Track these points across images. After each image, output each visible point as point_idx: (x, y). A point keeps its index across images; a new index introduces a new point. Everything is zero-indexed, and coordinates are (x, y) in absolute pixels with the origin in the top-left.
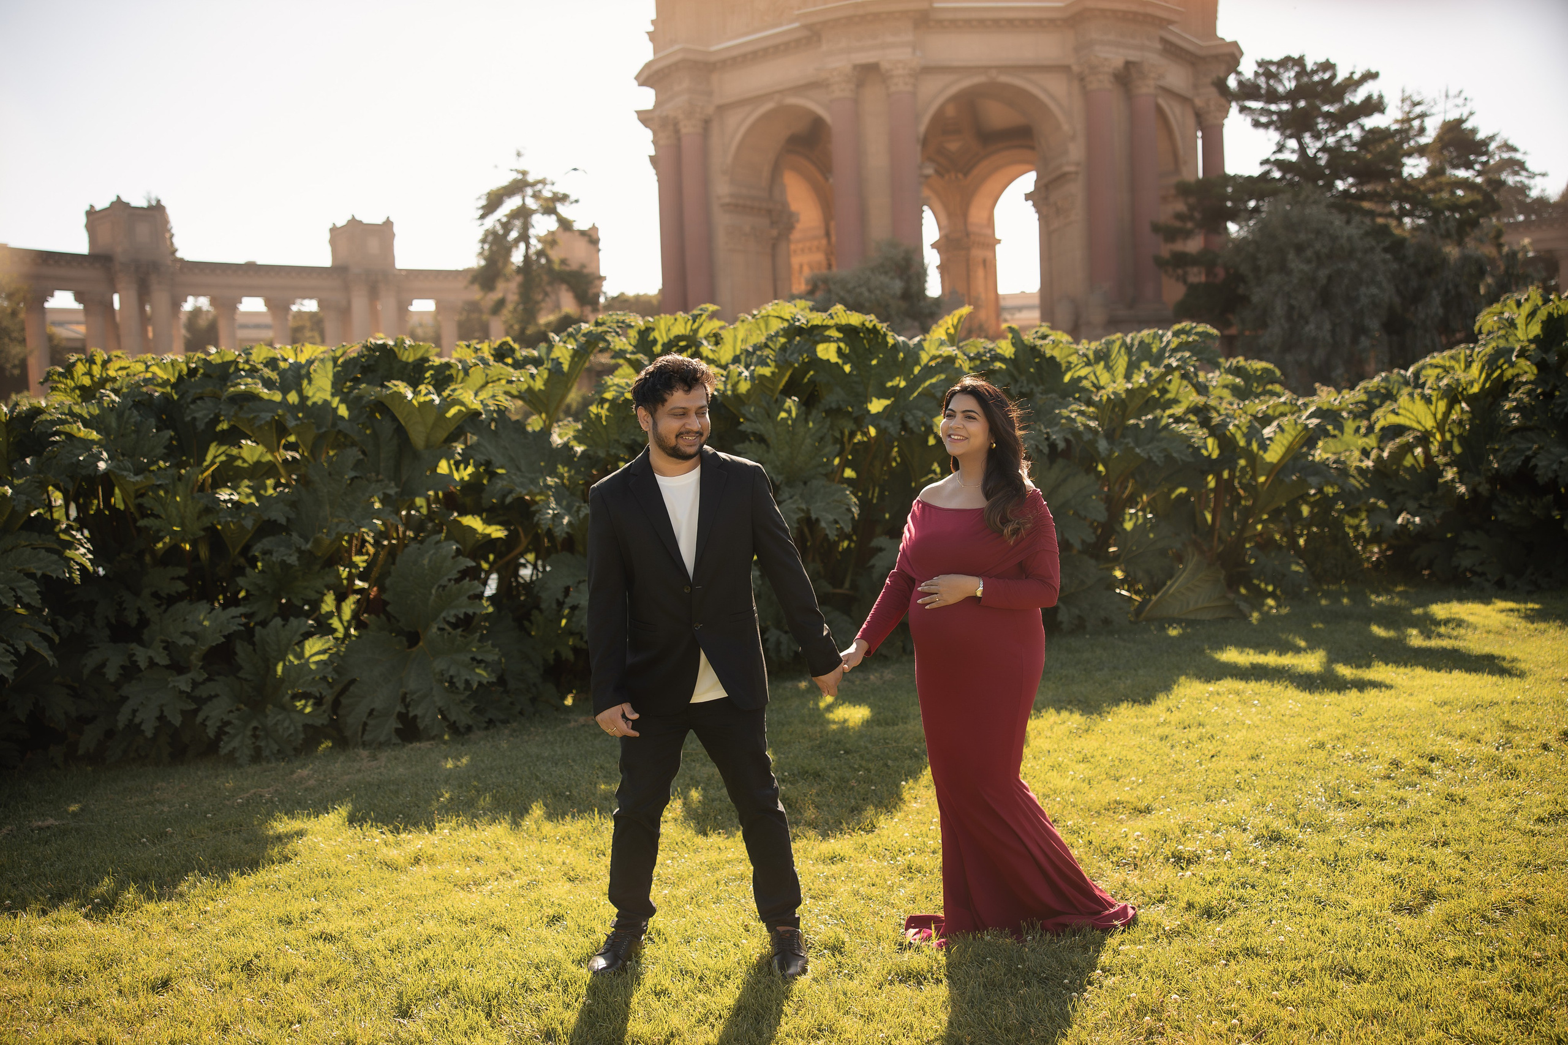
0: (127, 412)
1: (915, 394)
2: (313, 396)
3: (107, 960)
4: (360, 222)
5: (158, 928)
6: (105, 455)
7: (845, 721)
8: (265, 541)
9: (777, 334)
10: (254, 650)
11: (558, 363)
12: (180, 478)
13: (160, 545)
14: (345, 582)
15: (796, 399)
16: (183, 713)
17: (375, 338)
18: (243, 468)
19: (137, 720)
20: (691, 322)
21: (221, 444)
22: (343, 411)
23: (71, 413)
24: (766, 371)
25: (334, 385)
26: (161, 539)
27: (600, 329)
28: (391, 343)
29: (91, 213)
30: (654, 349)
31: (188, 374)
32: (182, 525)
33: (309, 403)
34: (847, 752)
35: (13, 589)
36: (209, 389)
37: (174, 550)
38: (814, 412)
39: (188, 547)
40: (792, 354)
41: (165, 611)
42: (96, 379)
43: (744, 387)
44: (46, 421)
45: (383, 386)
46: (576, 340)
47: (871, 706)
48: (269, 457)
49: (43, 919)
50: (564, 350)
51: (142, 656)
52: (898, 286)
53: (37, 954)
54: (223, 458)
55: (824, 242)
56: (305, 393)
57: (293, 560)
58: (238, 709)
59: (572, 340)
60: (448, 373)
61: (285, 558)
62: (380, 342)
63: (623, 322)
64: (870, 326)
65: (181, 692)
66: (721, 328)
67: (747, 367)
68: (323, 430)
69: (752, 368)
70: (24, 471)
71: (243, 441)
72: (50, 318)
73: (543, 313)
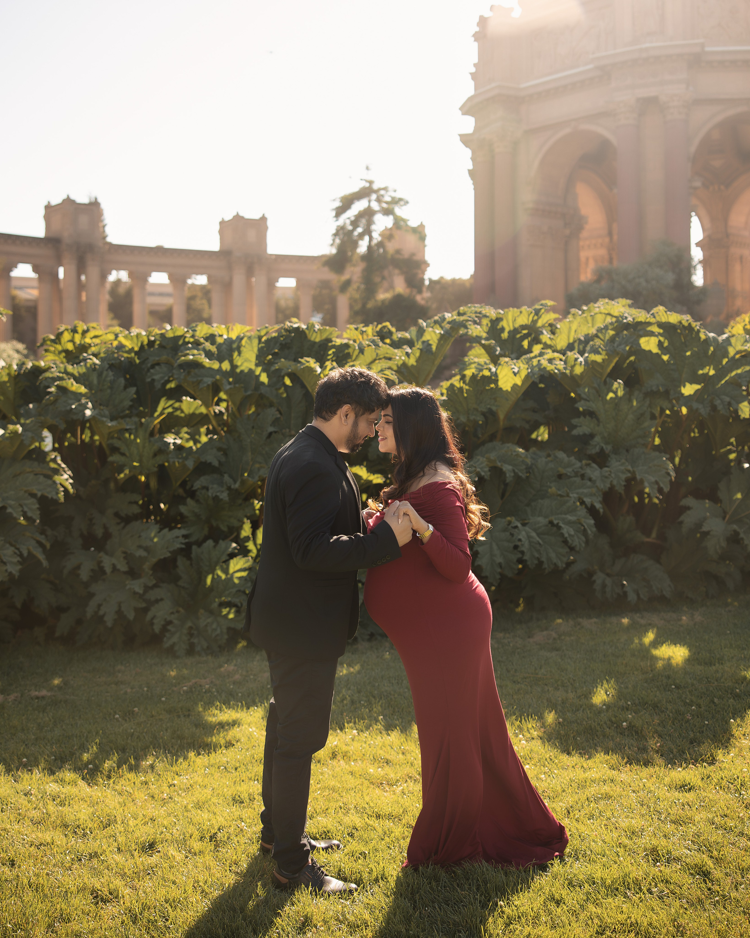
0: (105, 373)
1: (723, 382)
2: (241, 365)
3: (105, 821)
4: (243, 217)
5: (141, 796)
6: (90, 405)
7: (669, 659)
8: (202, 479)
9: (606, 328)
10: (191, 564)
11: (427, 345)
12: (142, 424)
13: (122, 475)
14: (257, 512)
15: (621, 381)
16: (136, 610)
17: (290, 322)
18: (181, 417)
19: (101, 613)
20: (533, 314)
21: (169, 398)
22: (264, 378)
23: (66, 372)
24: (598, 358)
25: (258, 357)
26: (121, 471)
27: (462, 318)
28: (304, 327)
29: (48, 208)
30: (502, 335)
31: (148, 345)
32: (140, 461)
33: (238, 370)
34: (678, 687)
35: (21, 506)
36: (164, 358)
37: (133, 480)
38: (636, 393)
39: (143, 479)
40: (620, 344)
41: (124, 528)
42: (77, 345)
43: (578, 370)
44: (49, 378)
45: (296, 360)
46: (442, 328)
47: (690, 647)
48: (203, 410)
49: (52, 777)
50: (433, 335)
51: (107, 562)
52: (670, 278)
53: (51, 808)
54: (170, 410)
55: (607, 240)
56: (235, 362)
57: (224, 496)
58: (178, 612)
59: (438, 326)
60: (346, 351)
61: (218, 494)
62: (295, 326)
63: (480, 313)
64: (686, 324)
65: (135, 593)
66: (555, 320)
67: (582, 353)
68: (249, 393)
69: (586, 355)
70: (28, 414)
71: (184, 398)
72: (14, 283)
73: (381, 291)
